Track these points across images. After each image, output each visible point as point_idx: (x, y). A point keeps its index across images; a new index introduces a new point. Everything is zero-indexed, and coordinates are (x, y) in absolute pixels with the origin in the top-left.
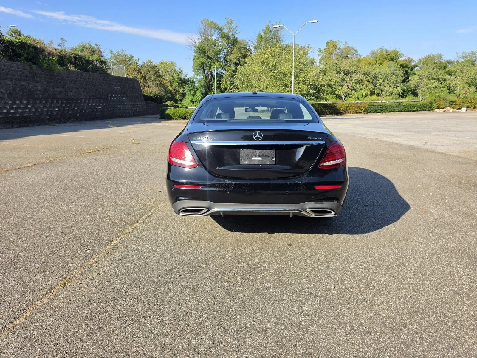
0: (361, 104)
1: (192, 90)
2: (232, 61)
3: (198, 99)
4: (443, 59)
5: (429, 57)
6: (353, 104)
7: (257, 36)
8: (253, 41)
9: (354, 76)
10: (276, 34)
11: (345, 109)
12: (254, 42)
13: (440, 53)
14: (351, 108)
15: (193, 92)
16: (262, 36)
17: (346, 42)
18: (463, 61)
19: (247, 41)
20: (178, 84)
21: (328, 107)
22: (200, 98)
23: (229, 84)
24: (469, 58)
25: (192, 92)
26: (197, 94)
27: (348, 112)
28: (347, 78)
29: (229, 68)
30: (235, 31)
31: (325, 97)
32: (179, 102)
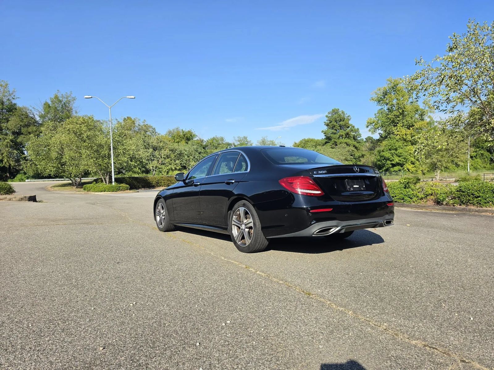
0: (171, 178)
2: (10, 128)
4: (225, 141)
5: (214, 139)
6: (164, 178)
7: (43, 105)
8: (38, 109)
9: (162, 152)
10: (68, 105)
11: (157, 183)
12: (40, 110)
13: (222, 136)
14: (163, 181)
16: (49, 105)
17: (144, 120)
18: (239, 143)
19: (30, 108)
21: (140, 181)
23: (6, 156)
24: (242, 142)
27: (160, 186)
28: (156, 153)
29: (5, 137)
30: (12, 96)
31: (137, 171)
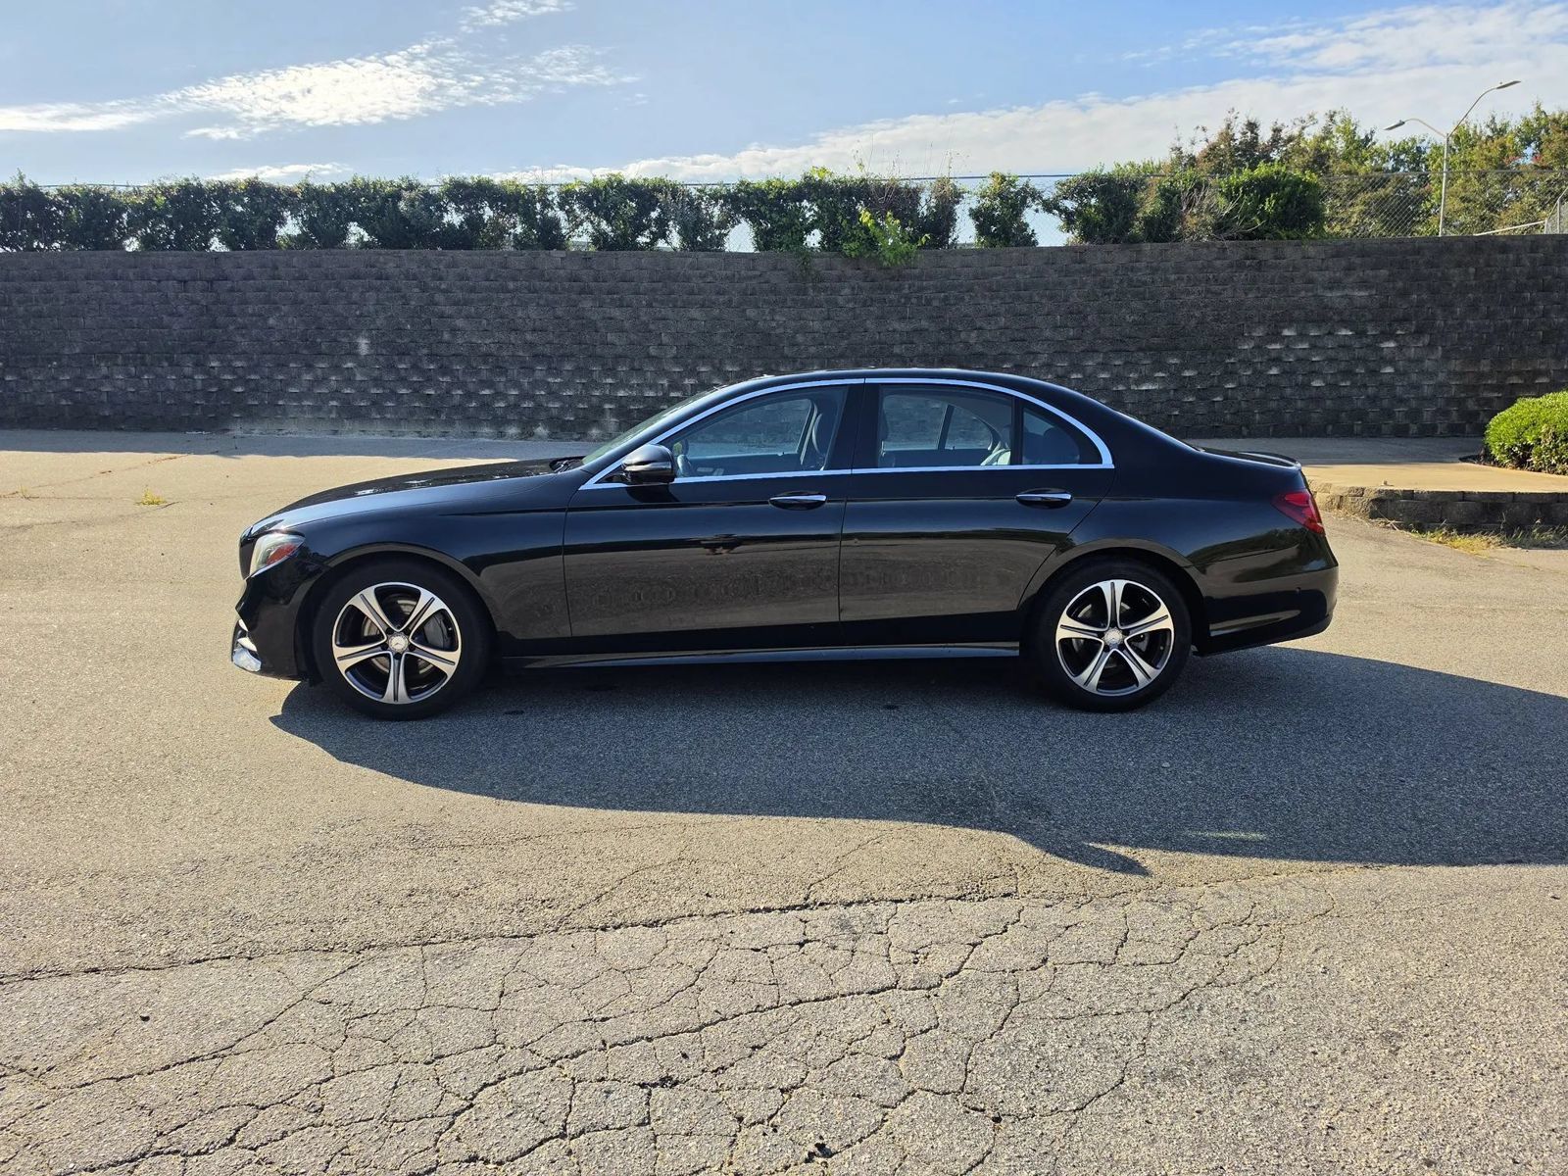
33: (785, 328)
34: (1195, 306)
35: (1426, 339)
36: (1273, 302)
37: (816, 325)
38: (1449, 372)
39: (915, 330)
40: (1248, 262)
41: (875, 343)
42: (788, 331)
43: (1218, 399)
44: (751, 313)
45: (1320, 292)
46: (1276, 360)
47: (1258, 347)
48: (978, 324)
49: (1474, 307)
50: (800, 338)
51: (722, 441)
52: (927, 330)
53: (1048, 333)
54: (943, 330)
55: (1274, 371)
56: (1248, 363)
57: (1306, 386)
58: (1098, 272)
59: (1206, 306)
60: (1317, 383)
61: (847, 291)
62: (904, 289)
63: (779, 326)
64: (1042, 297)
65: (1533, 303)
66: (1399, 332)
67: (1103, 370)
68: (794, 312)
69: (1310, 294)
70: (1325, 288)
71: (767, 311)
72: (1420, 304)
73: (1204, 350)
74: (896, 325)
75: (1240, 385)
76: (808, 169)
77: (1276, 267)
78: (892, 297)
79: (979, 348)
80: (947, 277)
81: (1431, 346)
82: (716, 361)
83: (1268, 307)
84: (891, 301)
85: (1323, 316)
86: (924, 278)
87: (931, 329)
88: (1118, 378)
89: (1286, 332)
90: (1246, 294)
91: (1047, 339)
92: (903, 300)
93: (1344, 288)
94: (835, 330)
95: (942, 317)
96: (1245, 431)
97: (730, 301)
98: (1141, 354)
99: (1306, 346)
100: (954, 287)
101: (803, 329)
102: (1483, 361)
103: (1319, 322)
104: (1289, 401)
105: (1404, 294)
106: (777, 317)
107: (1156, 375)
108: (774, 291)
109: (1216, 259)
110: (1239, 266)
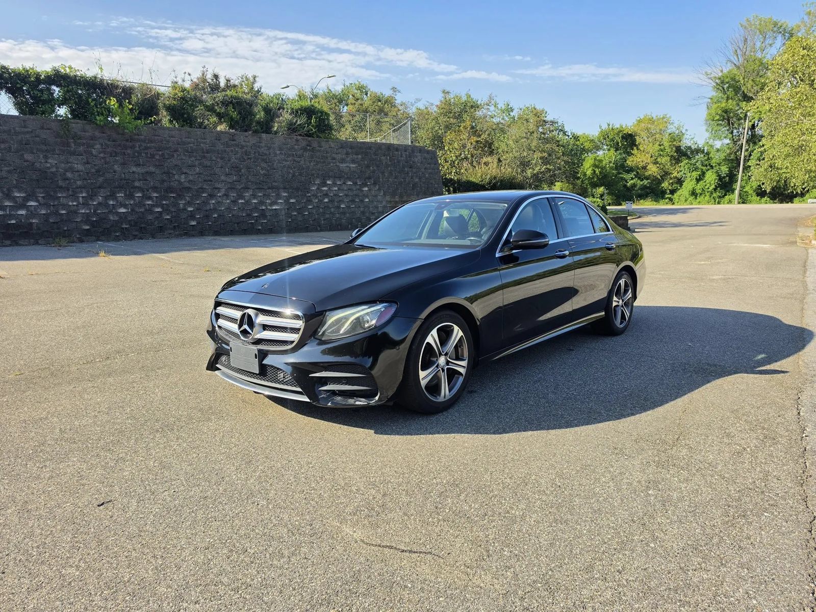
1: (696, 169)
3: (708, 188)
15: (698, 173)
20: (671, 160)
22: (713, 186)
25: (695, 174)
26: (706, 178)
32: (667, 196)
33: (57, 168)
34: (289, 167)
35: (377, 187)
36: (321, 168)
37: (80, 167)
38: (387, 201)
39: (147, 172)
40: (308, 148)
41: (121, 180)
42: (60, 170)
43: (306, 213)
44: (28, 156)
45: (338, 164)
46: (326, 195)
47: (318, 189)
48: (185, 171)
49: (391, 173)
50: (69, 175)
51: (17, 244)
52: (154, 173)
53: (223, 178)
54: (164, 173)
55: (326, 200)
56: (315, 196)
57: (339, 207)
58: (242, 147)
59: (295, 168)
60: (343, 206)
61: (98, 146)
62: (136, 147)
63: (52, 166)
64: (216, 158)
65: (408, 173)
66: (368, 183)
67: (254, 198)
68: (62, 158)
69: (334, 165)
70: (340, 162)
71: (41, 156)
72: (374, 172)
73: (297, 189)
74: (134, 169)
75: (314, 206)
76: (57, 65)
77: (319, 151)
78: (129, 151)
79: (187, 185)
80: (161, 141)
81: (379, 189)
82: (5, 190)
83: (319, 170)
84: (128, 154)
85: (340, 175)
86: (147, 141)
87: (157, 172)
88: (262, 203)
89: (328, 182)
90: (310, 163)
91: (223, 181)
92: (136, 154)
93: (346, 162)
94: (93, 170)
95: (162, 165)
96: (319, 229)
97: (10, 148)
98: (270, 191)
99: (336, 189)
100: (167, 148)
101: (72, 170)
102: (396, 197)
103: (340, 178)
104: (333, 214)
105: (368, 167)
106: (50, 161)
107: (279, 201)
108: (44, 142)
109: (295, 145)
110: (305, 149)
